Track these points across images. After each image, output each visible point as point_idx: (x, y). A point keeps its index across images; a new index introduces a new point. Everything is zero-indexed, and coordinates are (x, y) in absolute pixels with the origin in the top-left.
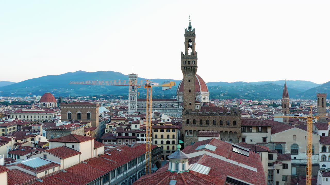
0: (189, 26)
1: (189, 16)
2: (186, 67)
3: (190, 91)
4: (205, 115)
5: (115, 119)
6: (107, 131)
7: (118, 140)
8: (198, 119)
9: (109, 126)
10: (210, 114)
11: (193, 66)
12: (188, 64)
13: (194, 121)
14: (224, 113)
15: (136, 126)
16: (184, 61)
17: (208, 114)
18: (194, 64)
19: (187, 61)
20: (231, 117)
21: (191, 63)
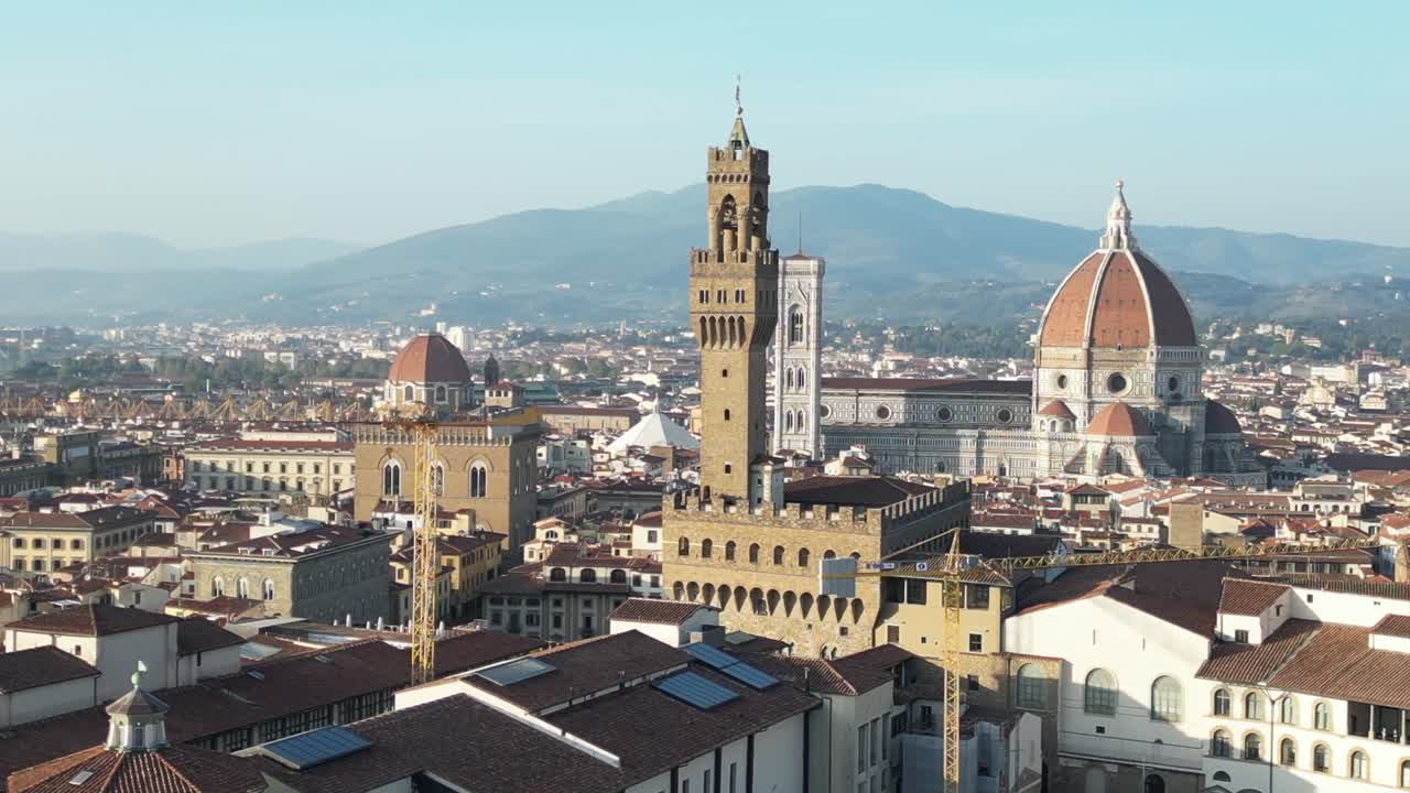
0: (733, 135)
1: (738, 90)
2: (709, 312)
3: (727, 414)
4: (746, 524)
5: (615, 492)
6: (531, 554)
7: (552, 597)
8: (722, 538)
9: (546, 530)
10: (765, 519)
11: (740, 310)
12: (719, 301)
13: (707, 543)
14: (815, 516)
15: (652, 538)
16: (702, 289)
17: (760, 521)
18: (743, 301)
19: (712, 288)
20: (840, 536)
21: (731, 296)
